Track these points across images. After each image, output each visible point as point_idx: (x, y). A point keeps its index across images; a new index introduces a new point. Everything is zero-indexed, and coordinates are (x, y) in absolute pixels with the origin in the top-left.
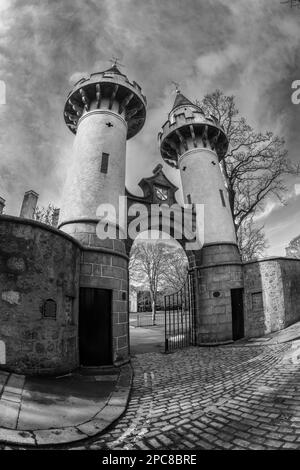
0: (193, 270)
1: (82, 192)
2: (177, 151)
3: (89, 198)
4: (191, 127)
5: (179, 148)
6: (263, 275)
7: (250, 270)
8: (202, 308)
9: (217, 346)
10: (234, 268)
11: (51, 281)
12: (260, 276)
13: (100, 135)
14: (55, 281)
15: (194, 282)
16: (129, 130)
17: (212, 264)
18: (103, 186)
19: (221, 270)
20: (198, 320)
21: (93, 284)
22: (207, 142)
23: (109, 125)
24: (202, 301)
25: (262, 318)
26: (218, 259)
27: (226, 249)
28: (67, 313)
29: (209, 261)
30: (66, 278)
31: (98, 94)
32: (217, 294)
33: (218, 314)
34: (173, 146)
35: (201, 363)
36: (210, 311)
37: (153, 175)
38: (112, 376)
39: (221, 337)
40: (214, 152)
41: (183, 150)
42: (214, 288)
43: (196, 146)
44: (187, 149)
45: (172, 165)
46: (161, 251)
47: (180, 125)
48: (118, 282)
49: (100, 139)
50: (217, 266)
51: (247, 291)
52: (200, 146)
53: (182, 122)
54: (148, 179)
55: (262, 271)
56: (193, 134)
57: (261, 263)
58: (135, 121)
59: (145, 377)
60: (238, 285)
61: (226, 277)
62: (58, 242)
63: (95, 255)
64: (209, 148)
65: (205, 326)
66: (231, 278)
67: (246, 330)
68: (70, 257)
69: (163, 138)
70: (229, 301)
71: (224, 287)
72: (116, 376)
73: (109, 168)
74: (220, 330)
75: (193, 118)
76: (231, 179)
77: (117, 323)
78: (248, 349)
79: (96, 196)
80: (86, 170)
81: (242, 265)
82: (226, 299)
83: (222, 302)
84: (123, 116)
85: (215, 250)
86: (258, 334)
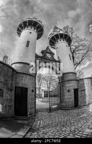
0: (60, 82)
1: (19, 53)
2: (55, 43)
3: (22, 55)
4: (59, 34)
5: (55, 42)
6: (85, 83)
7: (81, 82)
8: (63, 96)
9: (68, 110)
10: (75, 81)
11: (2, 82)
12: (84, 84)
13: (27, 36)
14: (3, 83)
15: (60, 86)
16: (38, 36)
17: (67, 80)
18: (27, 51)
19: (70, 82)
20: (62, 100)
21: (20, 85)
22: (64, 39)
23: (31, 33)
24: (63, 93)
25: (85, 99)
26: (69, 78)
27: (72, 74)
28: (9, 95)
29: (66, 79)
30: (8, 82)
31: (27, 24)
32: (69, 91)
33: (69, 98)
34: (53, 41)
35: (62, 117)
36: (66, 97)
37: (46, 49)
38: (25, 121)
39: (70, 106)
40: (67, 43)
41: (56, 42)
42: (68, 89)
43: (61, 41)
44: (58, 42)
45: (53, 48)
46: (51, 78)
47: (55, 34)
48: (30, 85)
49: (27, 37)
50: (69, 80)
51: (80, 90)
52: (62, 41)
53: (56, 33)
54: (44, 51)
55: (85, 82)
56: (60, 37)
57: (84, 80)
58: (40, 33)
59: (38, 123)
60: (76, 87)
61: (72, 84)
62: (6, 68)
63: (22, 75)
64: (65, 41)
65: (64, 102)
66: (74, 85)
67: (79, 104)
68: (11, 74)
69: (50, 39)
70: (73, 93)
71: (71, 88)
72: (27, 121)
73: (29, 45)
74: (70, 104)
75: (59, 32)
76: (73, 53)
77: (29, 101)
78: (80, 111)
79: (24, 54)
80: (21, 46)
81: (78, 80)
82: (72, 93)
83: (71, 93)
84: (35, 31)
85: (68, 75)
86: (83, 105)
